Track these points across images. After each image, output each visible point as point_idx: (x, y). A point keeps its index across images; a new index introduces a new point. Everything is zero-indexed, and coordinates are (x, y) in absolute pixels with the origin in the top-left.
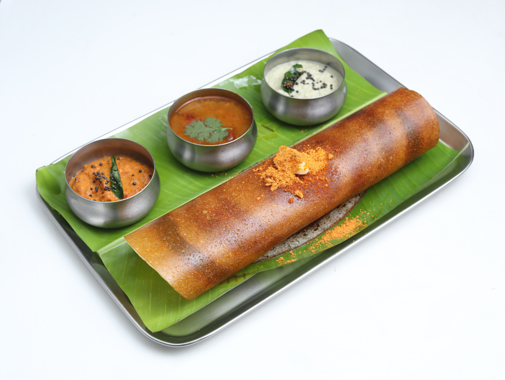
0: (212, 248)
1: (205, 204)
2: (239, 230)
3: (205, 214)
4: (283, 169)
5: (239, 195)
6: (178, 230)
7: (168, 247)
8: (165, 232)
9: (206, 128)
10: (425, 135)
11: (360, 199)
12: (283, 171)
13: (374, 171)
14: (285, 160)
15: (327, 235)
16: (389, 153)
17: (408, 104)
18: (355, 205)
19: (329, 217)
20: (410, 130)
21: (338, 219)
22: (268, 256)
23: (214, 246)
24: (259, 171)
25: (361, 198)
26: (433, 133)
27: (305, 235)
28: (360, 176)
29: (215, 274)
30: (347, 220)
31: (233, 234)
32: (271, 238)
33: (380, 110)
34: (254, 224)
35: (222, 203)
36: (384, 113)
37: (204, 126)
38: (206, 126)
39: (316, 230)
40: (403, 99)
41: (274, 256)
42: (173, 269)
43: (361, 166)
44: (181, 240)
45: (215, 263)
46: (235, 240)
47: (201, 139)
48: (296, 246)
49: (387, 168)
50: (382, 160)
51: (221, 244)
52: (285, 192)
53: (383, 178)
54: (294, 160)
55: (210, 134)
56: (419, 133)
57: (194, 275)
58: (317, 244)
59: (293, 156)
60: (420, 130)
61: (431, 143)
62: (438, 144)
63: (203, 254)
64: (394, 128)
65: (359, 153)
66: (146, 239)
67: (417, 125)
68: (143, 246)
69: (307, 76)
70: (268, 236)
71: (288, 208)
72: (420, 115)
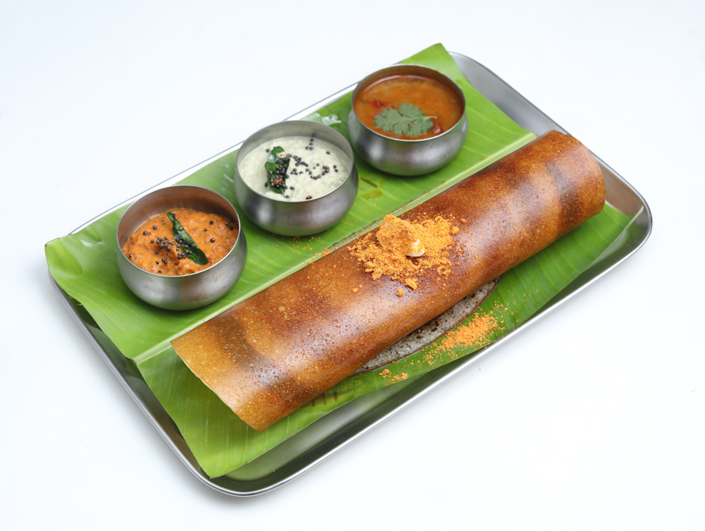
0: (291, 360)
1: (282, 297)
2: (328, 335)
3: (283, 312)
4: (390, 249)
5: (329, 285)
6: (245, 335)
7: (231, 359)
8: (227, 337)
9: (402, 118)
10: (586, 198)
11: (494, 286)
12: (390, 251)
13: (514, 250)
14: (393, 237)
15: (450, 338)
16: (535, 223)
17: (563, 155)
18: (488, 295)
19: (452, 312)
20: (564, 191)
21: (464, 315)
22: (367, 368)
23: (293, 357)
24: (356, 249)
25: (496, 285)
26: (597, 195)
27: (419, 337)
28: (495, 257)
29: (296, 395)
30: (477, 316)
31: (320, 341)
32: (373, 345)
33: (524, 163)
34: (349, 326)
35: (306, 297)
36: (529, 167)
37: (399, 116)
38: (402, 115)
39: (434, 330)
40: (556, 148)
41: (377, 367)
42: (238, 390)
43: (498, 244)
44: (249, 349)
45: (295, 381)
46: (323, 349)
47: (398, 132)
48: (407, 353)
49: (533, 245)
50: (525, 234)
51: (303, 355)
52: (393, 281)
53: (527, 258)
54: (405, 236)
55: (409, 125)
56: (577, 196)
57: (266, 398)
58: (435, 352)
59: (403, 231)
60: (578, 191)
61: (594, 209)
62: (604, 208)
63: (280, 369)
64: (543, 190)
65: (495, 225)
66: (201, 347)
67: (575, 185)
68: (196, 357)
69: (296, 162)
70: (368, 342)
71: (396, 303)
72: (579, 170)
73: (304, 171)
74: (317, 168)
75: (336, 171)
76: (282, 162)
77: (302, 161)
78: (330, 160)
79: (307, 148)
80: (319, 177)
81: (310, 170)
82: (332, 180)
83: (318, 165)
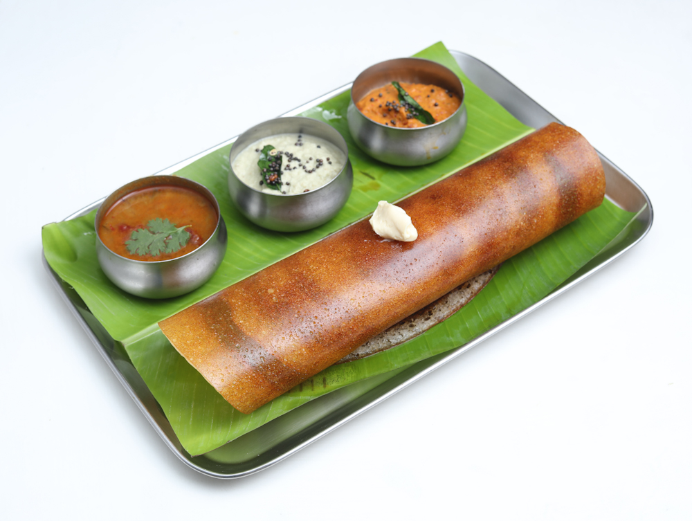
0: (278, 341)
1: (271, 280)
2: (316, 317)
3: (271, 294)
5: (319, 268)
6: (232, 316)
7: (217, 339)
8: (214, 317)
10: (585, 189)
11: (490, 278)
13: (510, 239)
16: (532, 214)
17: (562, 146)
18: (483, 285)
19: (447, 302)
20: (563, 181)
21: (458, 305)
22: (358, 355)
23: (280, 338)
25: (492, 276)
26: (596, 187)
27: (411, 326)
28: (491, 245)
29: (282, 378)
31: (308, 323)
32: (363, 330)
33: (522, 153)
34: (338, 309)
35: (296, 280)
36: (527, 157)
39: (427, 319)
40: (555, 139)
41: (367, 354)
42: (223, 369)
43: (492, 232)
44: (235, 329)
45: (281, 363)
46: (311, 332)
48: (399, 341)
49: (530, 234)
50: (522, 223)
51: (290, 336)
53: (523, 248)
56: (576, 187)
57: (251, 379)
60: (577, 182)
61: (593, 202)
62: (604, 202)
63: (266, 350)
64: (541, 179)
65: (490, 213)
66: (188, 327)
67: (574, 175)
68: (182, 336)
69: (288, 158)
70: (357, 326)
71: (387, 288)
72: (578, 161)
73: (297, 166)
74: (311, 162)
75: (330, 163)
76: (274, 159)
77: (294, 156)
78: (323, 153)
79: (296, 144)
80: (313, 170)
81: (304, 164)
82: (327, 172)
83: (311, 159)
